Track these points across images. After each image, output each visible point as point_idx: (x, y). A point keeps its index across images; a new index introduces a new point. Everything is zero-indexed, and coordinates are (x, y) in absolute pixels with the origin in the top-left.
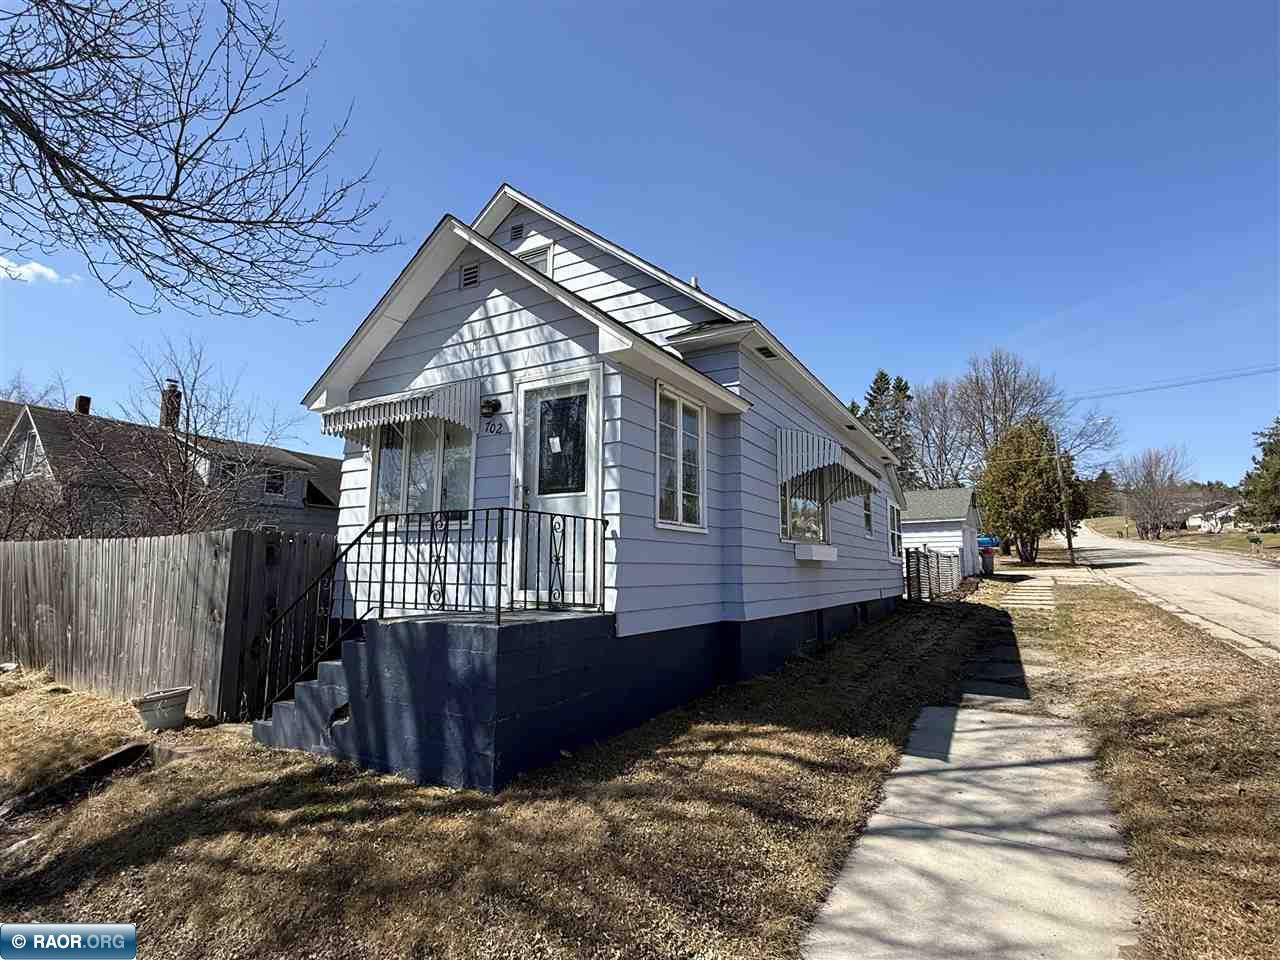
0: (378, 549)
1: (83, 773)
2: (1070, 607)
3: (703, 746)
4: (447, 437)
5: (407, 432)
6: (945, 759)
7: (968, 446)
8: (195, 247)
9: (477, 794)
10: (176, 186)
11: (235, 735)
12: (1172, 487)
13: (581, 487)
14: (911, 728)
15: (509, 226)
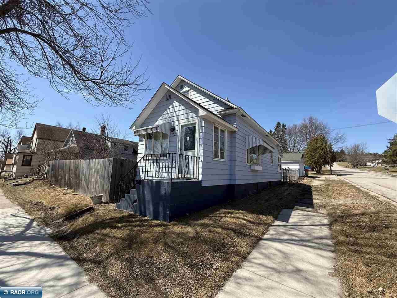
0: (144, 164)
1: (79, 213)
2: (329, 185)
3: (222, 215)
4: (163, 137)
5: (154, 135)
6: (287, 222)
7: (302, 142)
8: (106, 91)
9: (165, 223)
10: (101, 76)
11: (112, 206)
12: (363, 154)
13: (194, 149)
14: (279, 214)
15: (180, 85)
